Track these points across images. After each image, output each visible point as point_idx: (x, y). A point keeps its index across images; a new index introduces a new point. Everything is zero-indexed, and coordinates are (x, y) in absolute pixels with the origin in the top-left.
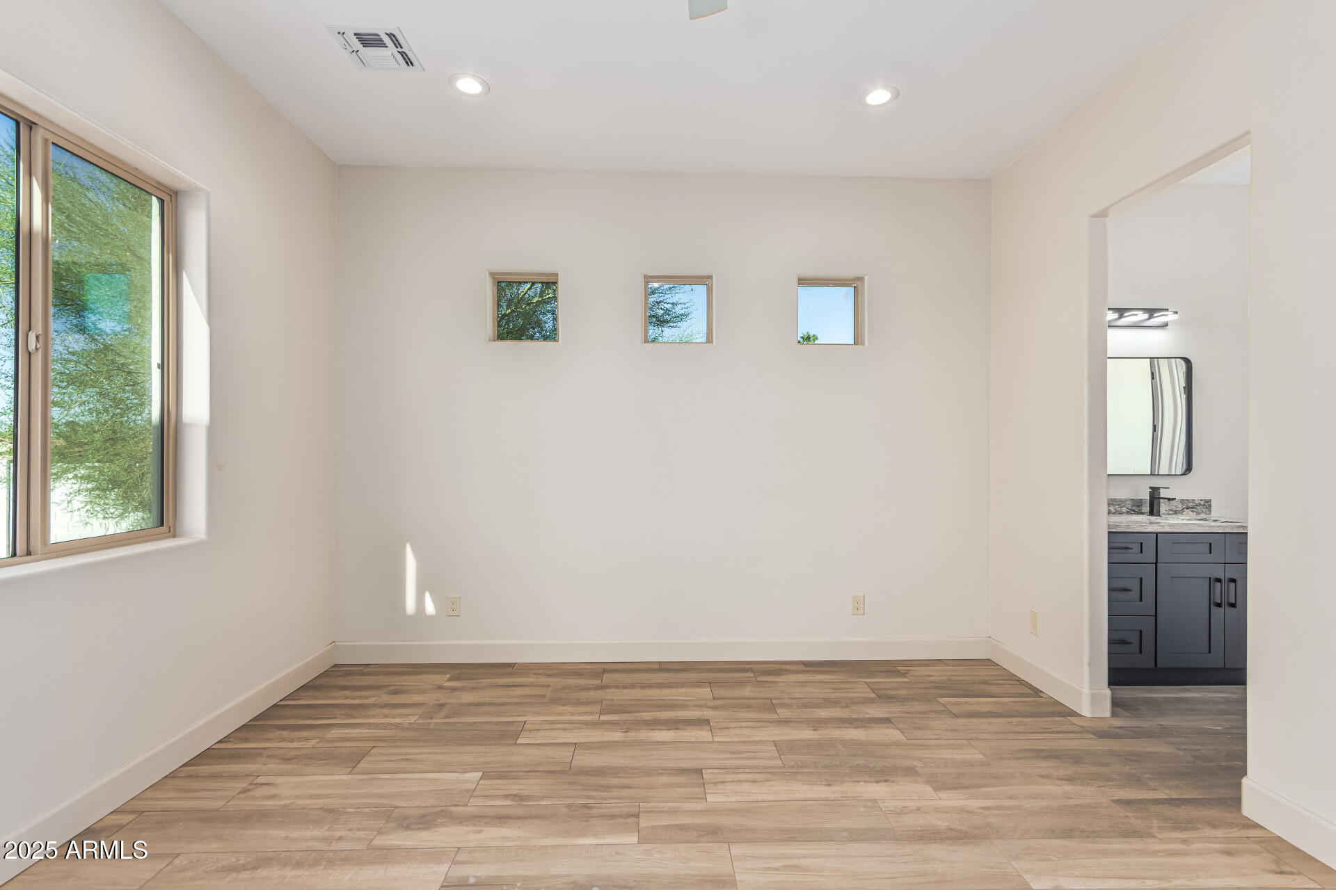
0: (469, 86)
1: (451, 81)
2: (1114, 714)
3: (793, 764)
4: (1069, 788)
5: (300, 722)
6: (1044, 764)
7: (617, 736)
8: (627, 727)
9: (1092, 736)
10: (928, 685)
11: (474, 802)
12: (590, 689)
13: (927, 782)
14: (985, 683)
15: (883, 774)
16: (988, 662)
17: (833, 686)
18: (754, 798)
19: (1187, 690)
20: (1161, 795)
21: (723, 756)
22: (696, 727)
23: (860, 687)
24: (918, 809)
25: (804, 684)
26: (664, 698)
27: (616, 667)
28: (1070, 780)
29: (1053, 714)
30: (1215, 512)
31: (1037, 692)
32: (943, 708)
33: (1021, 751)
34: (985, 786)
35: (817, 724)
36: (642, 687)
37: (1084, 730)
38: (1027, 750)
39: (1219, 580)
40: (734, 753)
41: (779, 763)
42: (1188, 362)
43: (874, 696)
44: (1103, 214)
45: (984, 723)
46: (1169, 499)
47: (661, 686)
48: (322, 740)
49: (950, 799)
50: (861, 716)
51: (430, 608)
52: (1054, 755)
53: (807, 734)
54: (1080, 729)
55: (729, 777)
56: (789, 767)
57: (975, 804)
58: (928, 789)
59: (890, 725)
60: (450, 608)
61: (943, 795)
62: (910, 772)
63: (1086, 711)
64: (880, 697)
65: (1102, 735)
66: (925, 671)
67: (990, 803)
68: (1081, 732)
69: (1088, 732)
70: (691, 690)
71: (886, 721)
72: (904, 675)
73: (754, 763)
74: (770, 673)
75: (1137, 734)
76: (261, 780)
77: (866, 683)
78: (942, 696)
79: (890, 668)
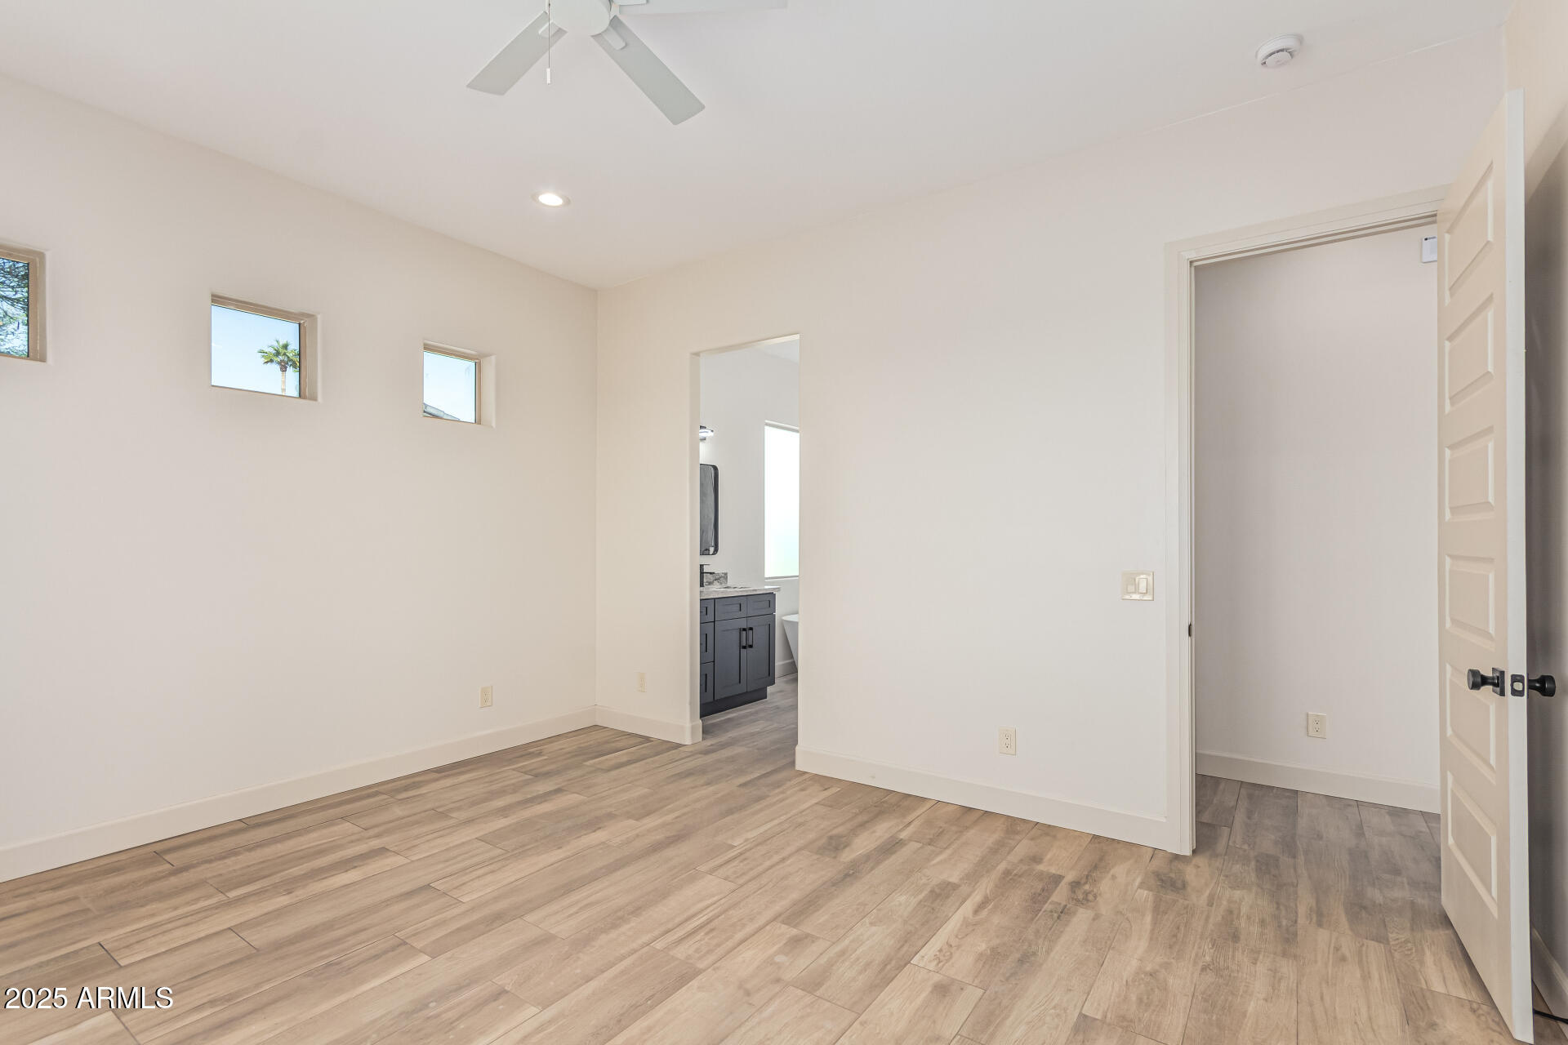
2: (704, 739)
3: (514, 846)
4: (711, 788)
6: (688, 780)
7: (283, 900)
8: (289, 886)
9: (700, 756)
10: (568, 756)
13: (629, 818)
14: (607, 742)
15: (594, 824)
16: (596, 727)
17: (487, 780)
18: (505, 882)
19: (729, 713)
20: (757, 775)
22: (377, 858)
23: (510, 774)
24: (638, 836)
25: (453, 787)
26: (300, 848)
27: (191, 838)
28: (709, 784)
29: (668, 750)
30: (730, 583)
31: (647, 739)
32: (594, 769)
33: (668, 778)
34: (666, 806)
35: (504, 811)
36: (250, 850)
37: (693, 754)
38: (673, 776)
39: (744, 630)
40: (447, 861)
41: (499, 851)
42: (715, 468)
43: (530, 777)
44: (697, 354)
45: (632, 769)
46: (711, 573)
47: (275, 840)
49: (650, 822)
50: (535, 794)
52: (689, 774)
53: (502, 823)
54: (689, 754)
55: (465, 878)
56: (513, 851)
57: (669, 818)
58: (632, 822)
59: (565, 793)
61: (645, 821)
62: (611, 816)
63: (688, 742)
64: (536, 776)
65: (706, 752)
66: (556, 746)
67: (677, 814)
68: (692, 755)
69: (696, 754)
70: (325, 831)
71: (558, 791)
72: (540, 754)
73: (476, 860)
74: (406, 788)
75: (723, 746)
77: (514, 770)
78: (585, 761)
79: (522, 752)
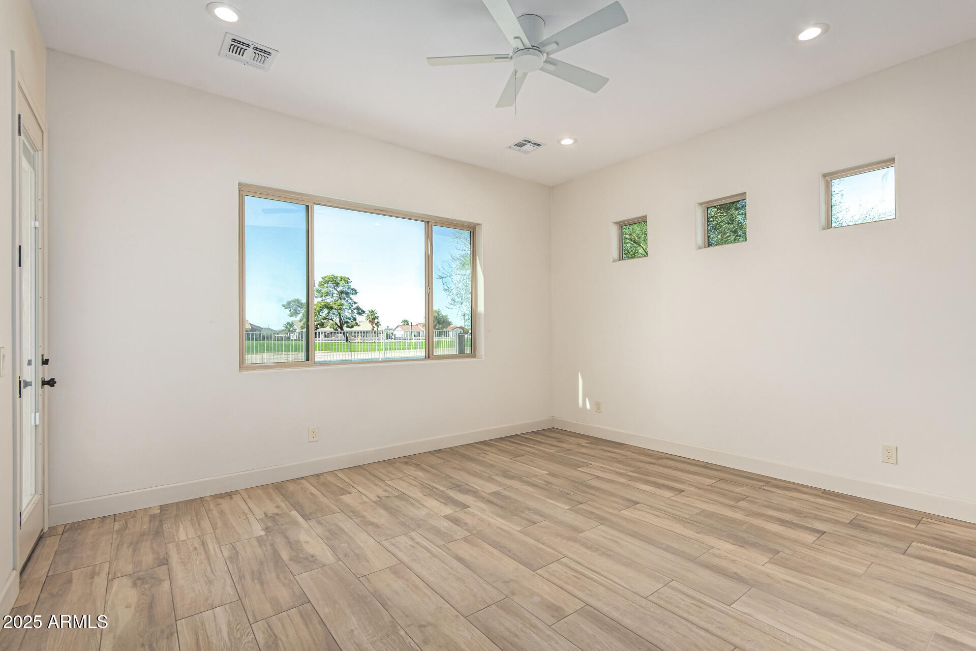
0: (567, 142)
1: (559, 141)
5: (519, 442)
11: (534, 479)
12: (643, 462)
21: (662, 504)
22: (670, 491)
40: (671, 505)
48: (516, 448)
51: (588, 406)
60: (598, 407)
76: (487, 453)
79: (917, 517)
